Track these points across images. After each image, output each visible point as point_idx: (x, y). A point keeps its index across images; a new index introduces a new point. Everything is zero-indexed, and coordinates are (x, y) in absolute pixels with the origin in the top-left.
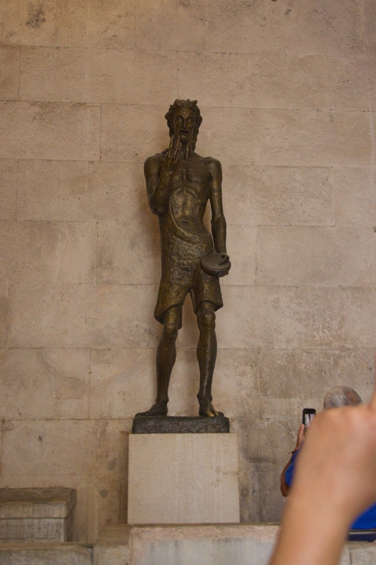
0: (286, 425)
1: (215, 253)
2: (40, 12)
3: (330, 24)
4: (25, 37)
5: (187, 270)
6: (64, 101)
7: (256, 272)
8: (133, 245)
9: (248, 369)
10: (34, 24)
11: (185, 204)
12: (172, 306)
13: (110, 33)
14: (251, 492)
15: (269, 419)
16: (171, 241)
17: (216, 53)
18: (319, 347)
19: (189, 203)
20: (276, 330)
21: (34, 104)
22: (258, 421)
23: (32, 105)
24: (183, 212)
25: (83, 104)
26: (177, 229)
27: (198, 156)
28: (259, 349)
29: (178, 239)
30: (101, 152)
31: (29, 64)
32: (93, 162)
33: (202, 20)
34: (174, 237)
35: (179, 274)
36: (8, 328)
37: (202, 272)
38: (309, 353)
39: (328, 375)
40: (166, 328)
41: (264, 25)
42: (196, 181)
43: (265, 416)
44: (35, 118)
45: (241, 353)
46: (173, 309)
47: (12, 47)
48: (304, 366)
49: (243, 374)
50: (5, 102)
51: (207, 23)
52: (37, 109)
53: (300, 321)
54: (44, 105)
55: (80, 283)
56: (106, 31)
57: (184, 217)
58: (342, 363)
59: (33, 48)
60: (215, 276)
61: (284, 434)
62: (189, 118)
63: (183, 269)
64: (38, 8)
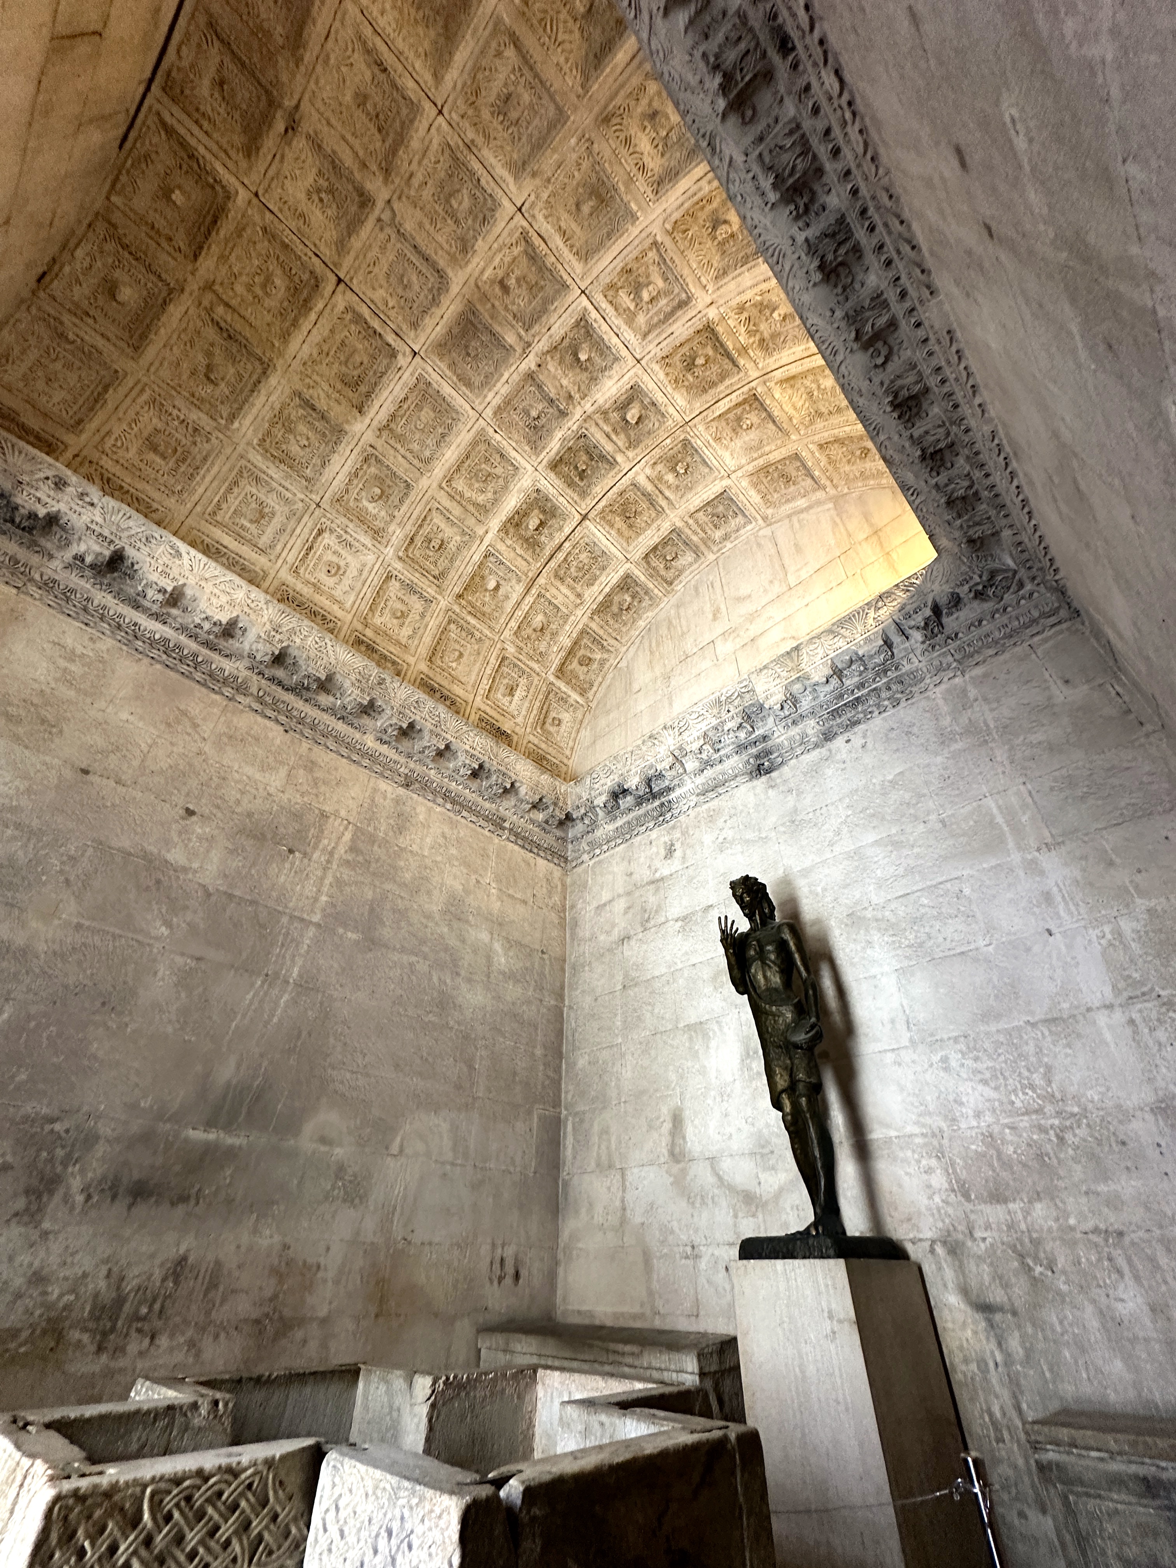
0: (1014, 1248)
1: (806, 1021)
2: (672, 845)
3: (911, 733)
5: (781, 1047)
7: (908, 1027)
9: (933, 1162)
10: (669, 856)
12: (781, 1092)
13: (721, 838)
14: (991, 1365)
15: (984, 1239)
17: (808, 814)
18: (1026, 1118)
20: (955, 1101)
22: (969, 1243)
23: (676, 921)
26: (759, 1005)
28: (941, 1131)
29: (764, 1016)
31: (670, 889)
33: (789, 791)
34: (759, 1014)
35: (775, 1053)
37: (790, 1046)
38: (1013, 1128)
39: (1055, 1161)
41: (845, 768)
43: (978, 1234)
44: (679, 932)
45: (919, 1140)
46: (784, 1096)
47: (658, 881)
48: (1011, 1149)
49: (929, 1171)
50: (659, 926)
51: (794, 792)
53: (985, 1082)
55: (735, 1080)
58: (1069, 1137)
59: (671, 875)
60: (803, 1049)
61: (1016, 1264)
63: (777, 1047)
64: (670, 843)
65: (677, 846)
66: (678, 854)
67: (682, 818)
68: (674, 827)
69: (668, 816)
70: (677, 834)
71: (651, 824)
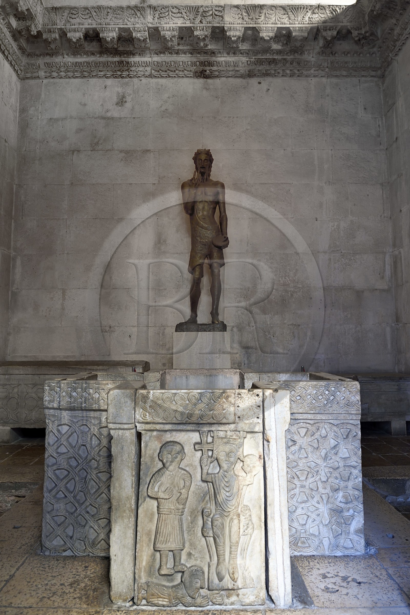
1: (221, 235)
2: (124, 97)
3: (293, 96)
4: (115, 113)
5: (205, 245)
6: (138, 149)
7: (247, 245)
8: (177, 231)
10: (120, 104)
11: (203, 208)
12: (197, 265)
13: (163, 108)
16: (196, 229)
17: (225, 117)
19: (206, 207)
21: (121, 151)
23: (120, 152)
24: (203, 212)
25: (149, 151)
26: (199, 222)
27: (212, 181)
29: (200, 228)
30: (159, 178)
31: (118, 128)
32: (155, 184)
33: (217, 97)
34: (197, 227)
35: (201, 247)
36: (111, 278)
37: (213, 246)
40: (194, 277)
41: (254, 99)
42: (209, 195)
44: (122, 160)
46: (198, 267)
47: (109, 118)
50: (106, 151)
51: (220, 99)
52: (123, 154)
54: (127, 152)
55: (149, 253)
56: (161, 107)
57: (203, 215)
59: (120, 118)
60: (220, 249)
62: (205, 160)
63: (203, 245)
64: (122, 94)
65: (128, 99)
66: (128, 105)
67: (135, 80)
68: (127, 84)
69: (125, 73)
70: (129, 90)
71: (109, 74)
